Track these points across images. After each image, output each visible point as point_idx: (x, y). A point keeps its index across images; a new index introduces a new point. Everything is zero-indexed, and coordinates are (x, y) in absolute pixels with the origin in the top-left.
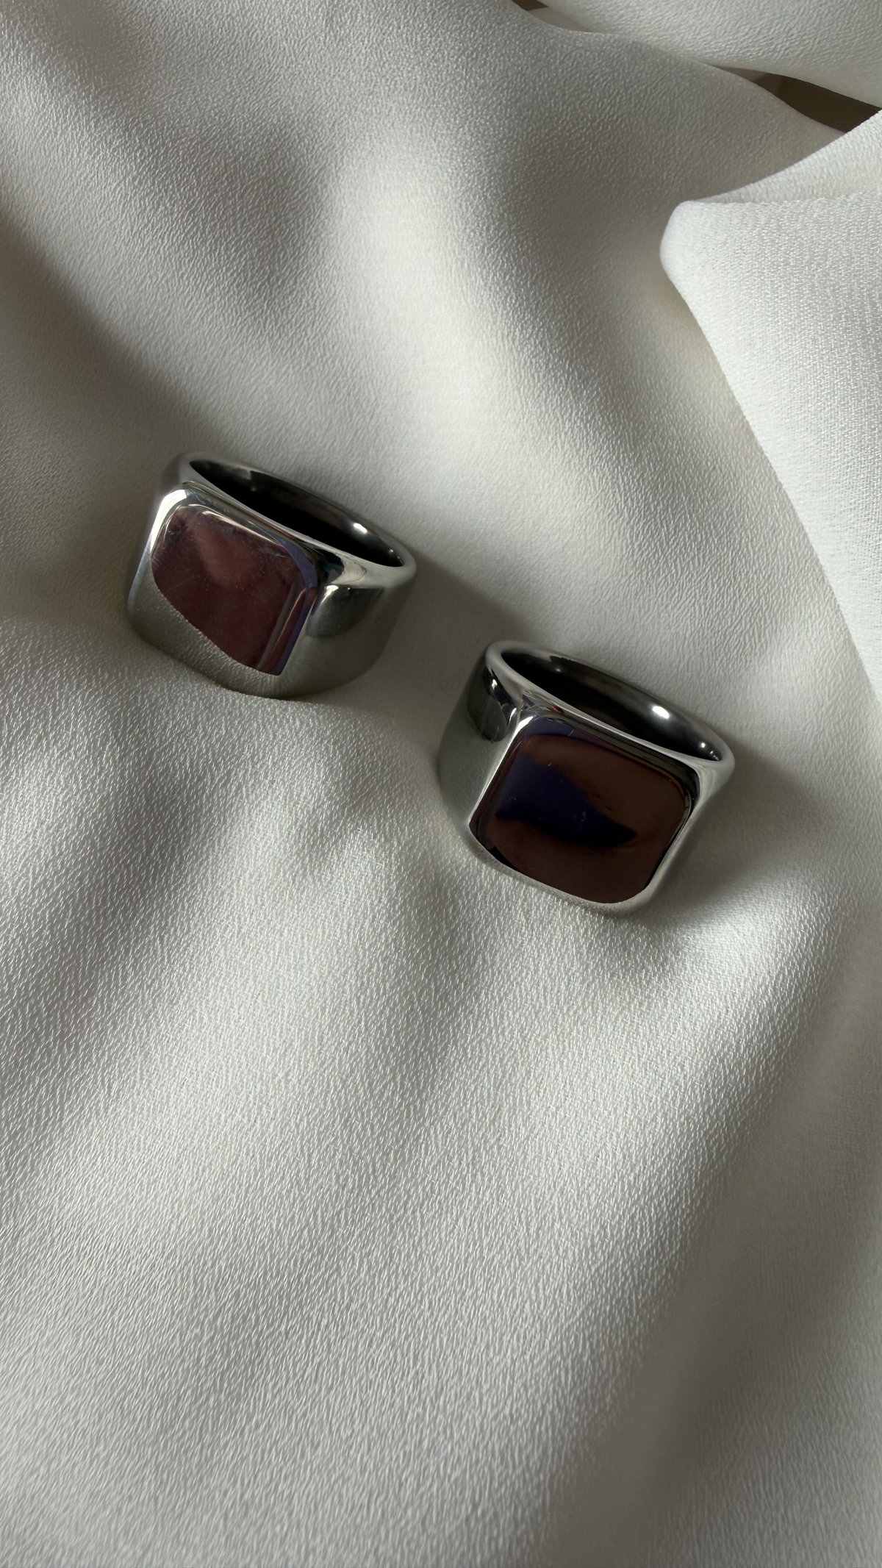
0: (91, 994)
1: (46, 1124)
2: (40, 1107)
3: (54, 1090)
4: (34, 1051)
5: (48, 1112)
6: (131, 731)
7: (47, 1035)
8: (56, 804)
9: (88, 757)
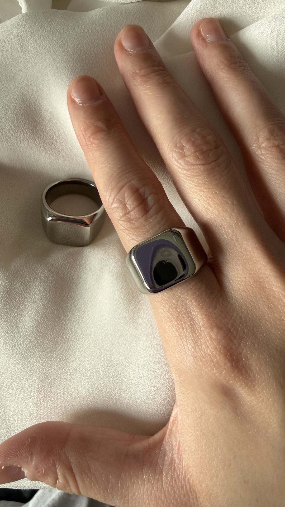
0: (66, 323)
1: (67, 350)
2: (64, 347)
3: (66, 343)
4: (59, 338)
5: (66, 348)
6: (52, 269)
7: (60, 334)
8: (43, 291)
9: (46, 279)
